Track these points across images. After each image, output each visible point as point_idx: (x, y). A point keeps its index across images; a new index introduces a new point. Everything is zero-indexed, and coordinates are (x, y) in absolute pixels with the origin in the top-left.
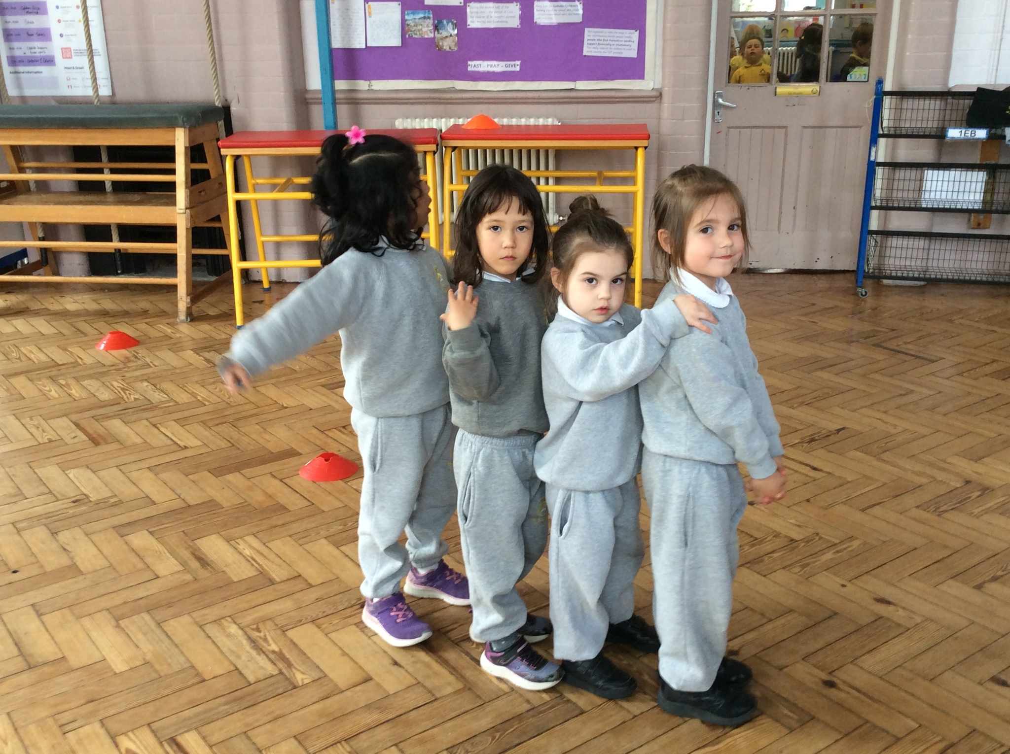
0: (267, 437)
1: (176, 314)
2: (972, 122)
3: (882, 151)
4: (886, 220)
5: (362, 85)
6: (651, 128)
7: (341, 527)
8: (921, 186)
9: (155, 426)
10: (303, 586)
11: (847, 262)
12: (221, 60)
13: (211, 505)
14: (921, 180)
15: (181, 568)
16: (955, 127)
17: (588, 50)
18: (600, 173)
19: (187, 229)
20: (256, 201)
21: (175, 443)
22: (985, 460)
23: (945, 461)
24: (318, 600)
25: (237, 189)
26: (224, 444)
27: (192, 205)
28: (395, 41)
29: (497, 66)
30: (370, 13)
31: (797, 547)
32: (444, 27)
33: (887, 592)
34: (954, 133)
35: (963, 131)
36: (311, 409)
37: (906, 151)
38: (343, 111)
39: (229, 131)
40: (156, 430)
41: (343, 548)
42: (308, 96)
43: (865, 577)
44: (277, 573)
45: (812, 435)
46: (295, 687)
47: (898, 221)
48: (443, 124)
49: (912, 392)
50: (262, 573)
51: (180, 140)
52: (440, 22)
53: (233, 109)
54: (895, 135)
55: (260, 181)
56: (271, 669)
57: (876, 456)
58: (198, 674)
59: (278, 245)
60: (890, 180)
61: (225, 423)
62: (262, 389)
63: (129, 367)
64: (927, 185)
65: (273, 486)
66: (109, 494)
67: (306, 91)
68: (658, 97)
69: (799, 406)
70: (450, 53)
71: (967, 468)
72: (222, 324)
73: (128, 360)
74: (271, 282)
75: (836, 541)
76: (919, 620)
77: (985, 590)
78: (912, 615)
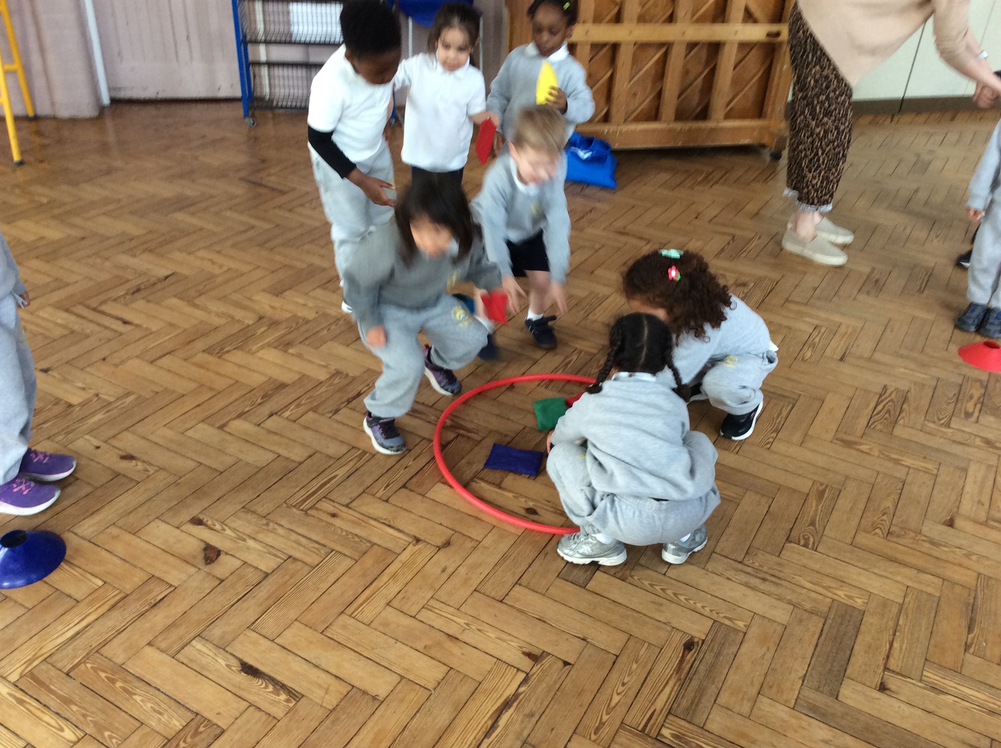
8: (289, 19)
14: (288, 13)
23: (250, 299)
33: (138, 447)
43: (122, 434)
45: (139, 285)
49: (253, 227)
57: (191, 301)
64: (294, 18)
75: (112, 399)
76: (152, 472)
77: (226, 429)
78: (148, 468)
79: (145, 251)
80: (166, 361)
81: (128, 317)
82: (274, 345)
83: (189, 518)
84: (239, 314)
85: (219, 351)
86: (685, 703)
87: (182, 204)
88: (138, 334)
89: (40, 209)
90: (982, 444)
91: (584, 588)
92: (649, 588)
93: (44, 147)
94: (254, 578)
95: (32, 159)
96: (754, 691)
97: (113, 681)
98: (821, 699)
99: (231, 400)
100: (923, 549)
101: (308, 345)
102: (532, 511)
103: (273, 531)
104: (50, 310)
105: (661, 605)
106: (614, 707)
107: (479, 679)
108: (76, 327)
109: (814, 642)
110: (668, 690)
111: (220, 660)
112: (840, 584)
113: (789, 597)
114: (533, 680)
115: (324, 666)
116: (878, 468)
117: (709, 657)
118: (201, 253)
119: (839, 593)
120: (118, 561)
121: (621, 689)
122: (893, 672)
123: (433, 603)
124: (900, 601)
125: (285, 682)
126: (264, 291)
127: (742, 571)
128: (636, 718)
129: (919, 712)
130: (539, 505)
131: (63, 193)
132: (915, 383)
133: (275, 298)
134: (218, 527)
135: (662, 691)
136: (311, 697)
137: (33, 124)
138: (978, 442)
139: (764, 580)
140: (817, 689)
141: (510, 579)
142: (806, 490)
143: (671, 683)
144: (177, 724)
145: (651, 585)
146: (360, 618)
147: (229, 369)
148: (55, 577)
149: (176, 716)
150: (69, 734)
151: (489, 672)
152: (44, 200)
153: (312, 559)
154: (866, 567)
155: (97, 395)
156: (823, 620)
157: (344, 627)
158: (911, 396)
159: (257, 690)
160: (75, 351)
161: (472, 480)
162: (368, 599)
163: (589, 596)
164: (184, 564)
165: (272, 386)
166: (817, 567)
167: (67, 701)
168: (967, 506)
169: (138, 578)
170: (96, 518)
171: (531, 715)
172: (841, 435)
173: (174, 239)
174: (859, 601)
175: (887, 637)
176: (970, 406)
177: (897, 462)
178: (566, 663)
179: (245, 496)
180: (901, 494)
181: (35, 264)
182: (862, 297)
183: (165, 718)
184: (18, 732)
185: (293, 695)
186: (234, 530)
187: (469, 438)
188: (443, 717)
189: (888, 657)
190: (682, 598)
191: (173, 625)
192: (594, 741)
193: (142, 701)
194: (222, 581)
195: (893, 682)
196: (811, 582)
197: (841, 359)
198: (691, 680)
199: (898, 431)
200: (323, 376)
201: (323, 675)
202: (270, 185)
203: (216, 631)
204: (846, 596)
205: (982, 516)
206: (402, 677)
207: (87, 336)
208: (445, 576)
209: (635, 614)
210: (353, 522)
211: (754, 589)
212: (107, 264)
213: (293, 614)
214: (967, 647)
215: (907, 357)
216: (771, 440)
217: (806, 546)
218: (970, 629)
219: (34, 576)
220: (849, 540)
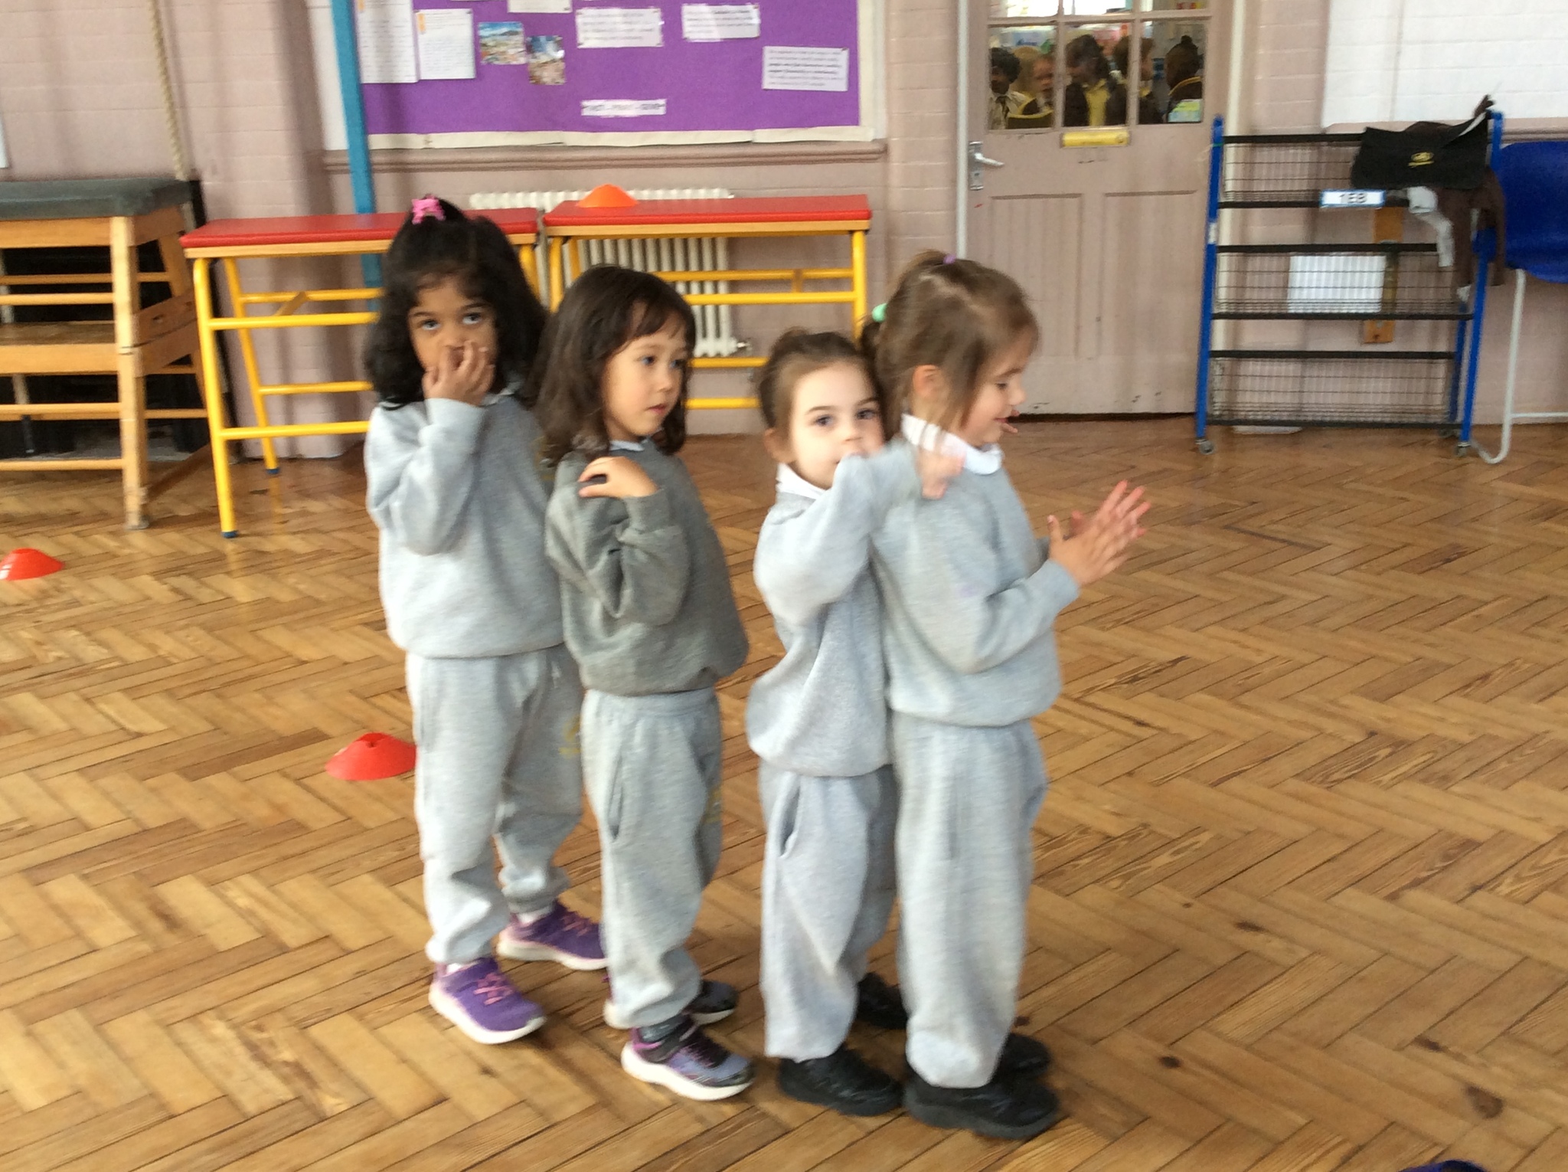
0: (273, 710)
1: (122, 518)
2: (1360, 180)
3: (1227, 228)
4: (1235, 335)
5: (415, 141)
6: (874, 200)
7: (397, 853)
8: (1286, 280)
9: (88, 700)
10: (334, 952)
11: (1179, 401)
12: (184, 106)
13: (182, 828)
14: (1287, 271)
15: (133, 933)
16: (1335, 189)
17: (770, 82)
18: (798, 272)
19: (137, 379)
20: (250, 331)
21: (123, 729)
22: (1398, 698)
23: (1334, 703)
24: (361, 973)
25: (217, 311)
26: (203, 726)
27: (142, 341)
28: (464, 70)
29: (630, 108)
30: (422, 27)
31: (1115, 848)
32: (541, 48)
33: (1256, 912)
34: (1333, 198)
35: (1348, 193)
36: (346, 663)
37: (1262, 227)
38: (386, 184)
39: (201, 219)
40: (87, 708)
41: (400, 887)
42: (329, 160)
43: (1220, 890)
44: (292, 934)
45: (1135, 671)
46: (323, 1119)
47: (1256, 335)
48: (547, 201)
49: (1283, 597)
50: (267, 935)
51: (119, 236)
52: (535, 40)
53: (209, 184)
54: (1245, 203)
55: (254, 298)
56: (283, 1092)
57: (1233, 700)
58: (162, 1106)
59: (289, 399)
60: (1241, 272)
61: (204, 691)
62: (267, 634)
63: (48, 606)
64: (1296, 279)
65: (285, 791)
66: (14, 816)
67: (325, 153)
68: (881, 152)
69: (1113, 627)
70: (555, 88)
71: (1370, 711)
72: (199, 529)
73: (44, 595)
74: (280, 460)
75: (1174, 835)
76: (1303, 954)
77: (1402, 902)
78: (1293, 947)
81: (1143, 716)
82: (1419, 779)
84: (1330, 726)
85: (1321, 779)
88: (1169, 742)
99: (1386, 857)
101: (1484, 782)
118: (1213, 632)
126: (1354, 693)
133: (1380, 705)
134: (1474, 1059)
147: (1354, 807)
155: (1145, 826)
164: (1442, 1110)
165: (1452, 843)
169: (1367, 1119)
170: (1241, 1015)
173: (1157, 609)
179: (1498, 1015)
194: (1530, 1150)
202: (1280, 536)
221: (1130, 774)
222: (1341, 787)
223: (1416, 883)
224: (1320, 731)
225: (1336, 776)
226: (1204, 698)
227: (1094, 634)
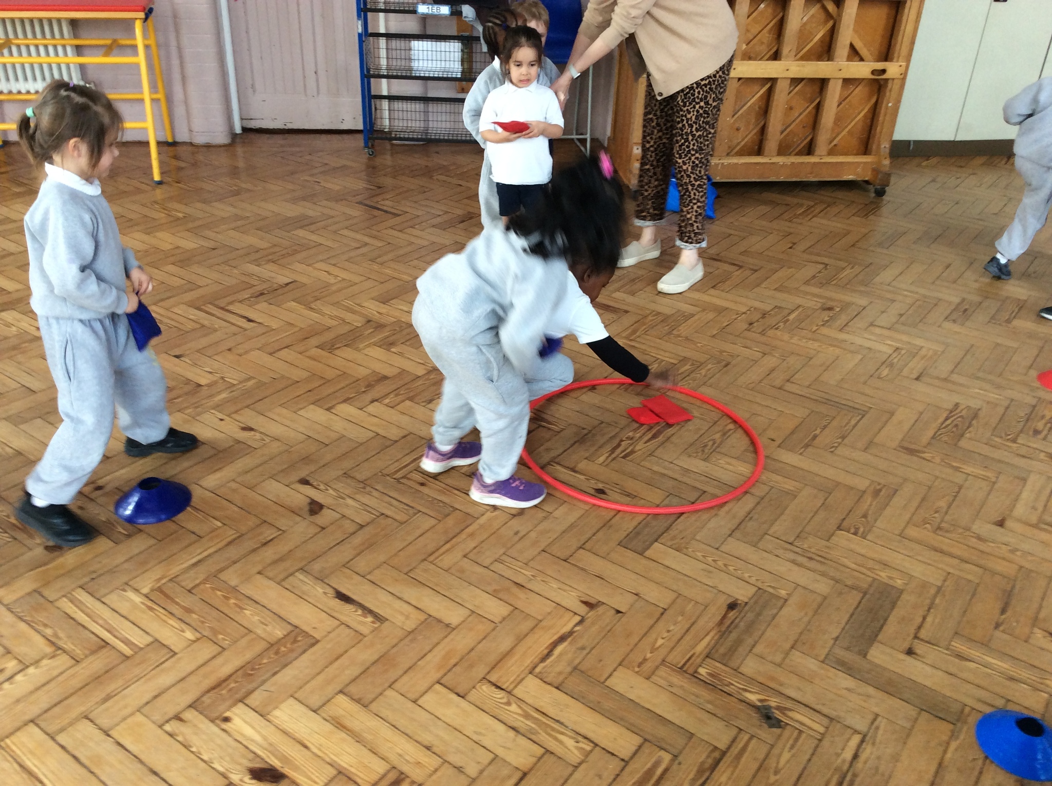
8: (409, 55)
14: (409, 50)
16: (424, 3)
18: (115, 41)
22: (391, 302)
23: (360, 305)
31: (200, 391)
33: (255, 421)
34: (423, 9)
35: (430, 7)
43: (243, 411)
45: (263, 290)
49: (367, 244)
54: (376, 9)
57: (307, 305)
64: (414, 54)
69: (266, 263)
71: (375, 309)
75: (235, 382)
76: (268, 441)
77: (333, 411)
78: (265, 438)
79: (269, 261)
80: (284, 354)
81: (251, 316)
82: (378, 344)
83: (298, 478)
84: (349, 317)
85: (330, 347)
86: (722, 650)
87: (303, 222)
88: (261, 330)
89: (176, 222)
90: (1046, 459)
91: (641, 554)
92: (701, 558)
93: (180, 169)
94: (350, 527)
95: (170, 180)
96: (788, 646)
97: (227, 598)
98: (850, 657)
99: (338, 387)
100: (970, 544)
101: (409, 346)
102: (601, 491)
103: (369, 494)
104: (182, 306)
105: (710, 572)
106: (658, 648)
107: (540, 618)
108: (206, 323)
109: (851, 611)
110: (708, 638)
111: (319, 589)
112: (883, 566)
113: (832, 574)
114: (588, 622)
115: (406, 598)
116: (937, 474)
117: (750, 616)
118: (318, 265)
119: (883, 574)
120: (236, 509)
121: (665, 635)
122: (922, 640)
123: (504, 558)
124: (939, 584)
125: (372, 608)
126: (372, 299)
127: (791, 551)
128: (677, 657)
129: (940, 673)
130: (608, 486)
131: (196, 210)
132: (988, 403)
133: (382, 305)
134: (322, 487)
135: (703, 639)
136: (393, 621)
137: (171, 149)
138: (1042, 456)
139: (811, 559)
140: (848, 649)
141: (575, 544)
142: (863, 488)
143: (712, 634)
144: (279, 633)
145: (704, 556)
146: (440, 565)
147: (337, 362)
148: (181, 517)
149: (277, 626)
150: (189, 635)
151: (549, 613)
152: (181, 215)
153: (401, 517)
154: (911, 554)
155: (222, 378)
156: (861, 595)
157: (426, 571)
158: (982, 414)
159: (348, 613)
160: (204, 342)
161: (549, 463)
162: (448, 550)
163: (644, 561)
164: (292, 514)
165: (375, 378)
166: (863, 551)
167: (188, 611)
168: (1020, 510)
169: (252, 522)
170: (218, 475)
171: (583, 648)
172: (906, 445)
173: (296, 252)
174: (899, 582)
175: (921, 612)
176: (1040, 425)
177: (957, 469)
178: (618, 612)
179: (347, 464)
180: (956, 496)
181: (171, 268)
182: (948, 325)
183: (269, 629)
184: (148, 631)
185: (378, 617)
186: (335, 490)
187: (549, 429)
188: (505, 643)
189: (920, 627)
190: (731, 568)
191: (281, 559)
192: (637, 672)
193: (251, 615)
194: (323, 528)
195: (920, 648)
196: (855, 564)
197: (917, 379)
198: (731, 632)
199: (963, 443)
200: (420, 371)
201: (406, 606)
202: (385, 208)
203: (317, 566)
204: (887, 576)
205: (1034, 519)
206: (473, 612)
207: (216, 330)
208: (516, 538)
209: (686, 578)
210: (439, 491)
211: (800, 565)
212: (235, 271)
213: (382, 558)
214: (997, 626)
215: (983, 380)
216: (836, 445)
217: (855, 534)
218: (1003, 611)
219: (163, 517)
220: (897, 532)
221: (229, 350)
222: (337, 352)
223: (345, 401)
224: (344, 320)
225: (338, 346)
226: (293, 304)
227: (253, 268)
